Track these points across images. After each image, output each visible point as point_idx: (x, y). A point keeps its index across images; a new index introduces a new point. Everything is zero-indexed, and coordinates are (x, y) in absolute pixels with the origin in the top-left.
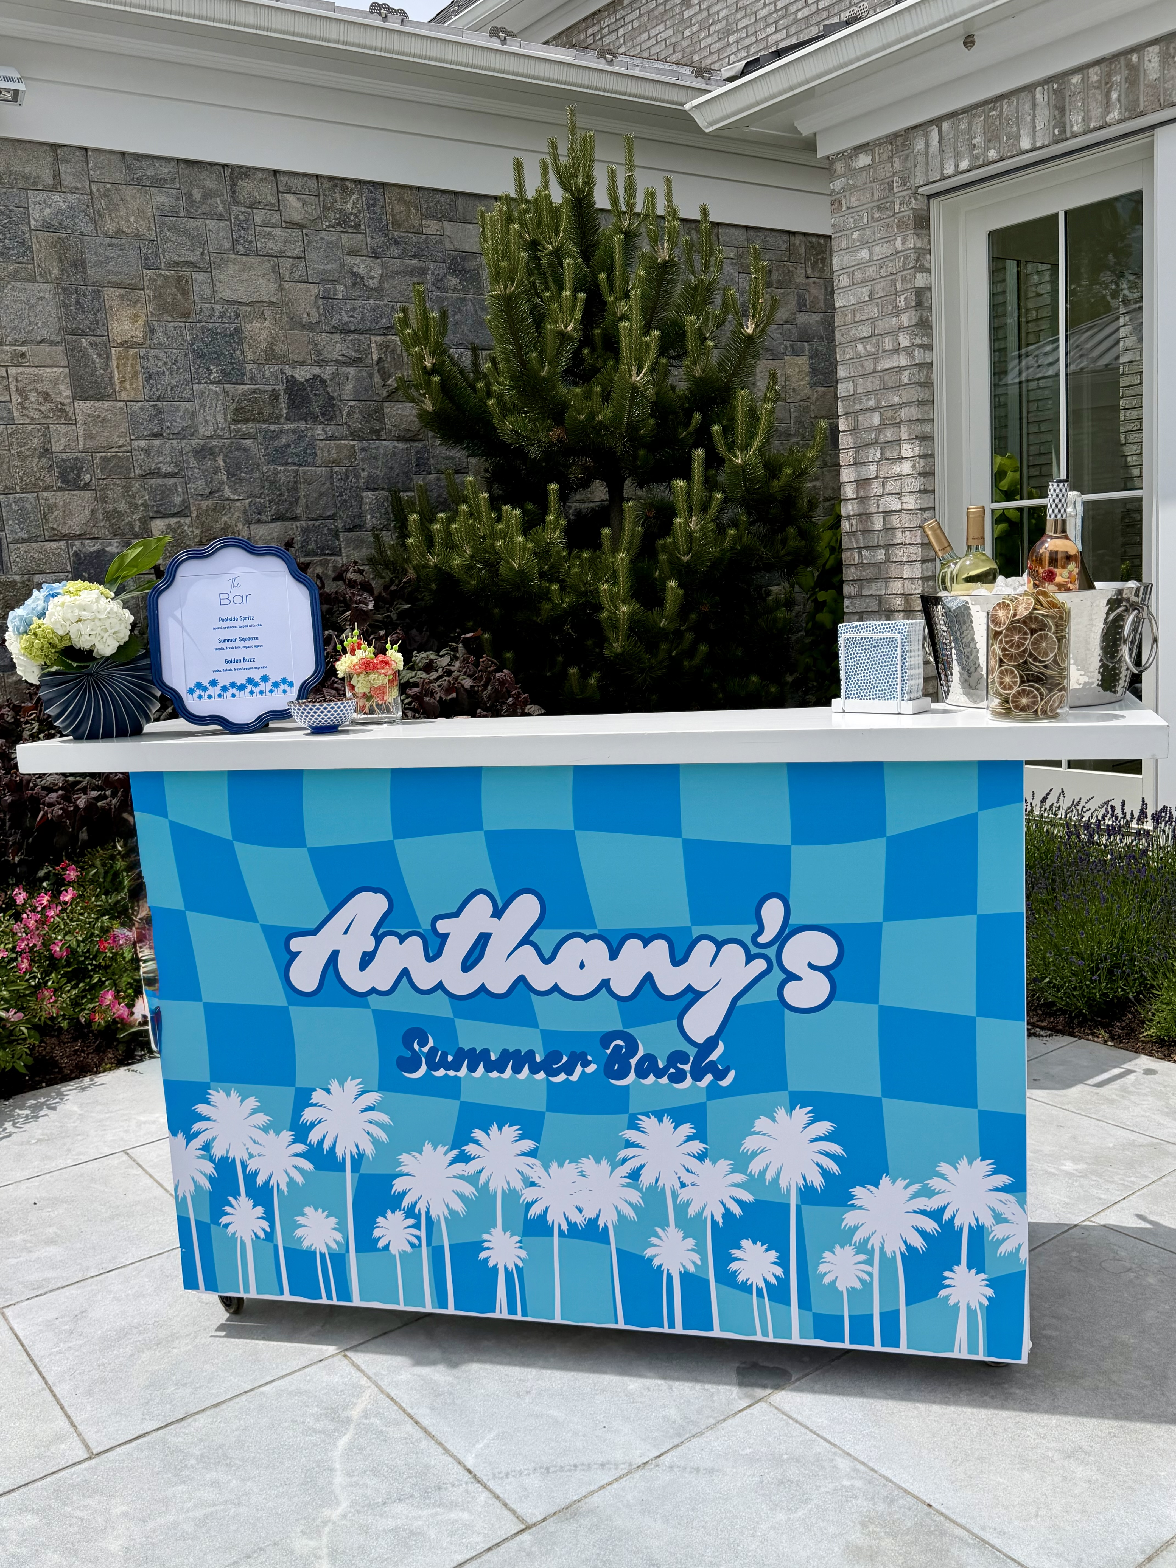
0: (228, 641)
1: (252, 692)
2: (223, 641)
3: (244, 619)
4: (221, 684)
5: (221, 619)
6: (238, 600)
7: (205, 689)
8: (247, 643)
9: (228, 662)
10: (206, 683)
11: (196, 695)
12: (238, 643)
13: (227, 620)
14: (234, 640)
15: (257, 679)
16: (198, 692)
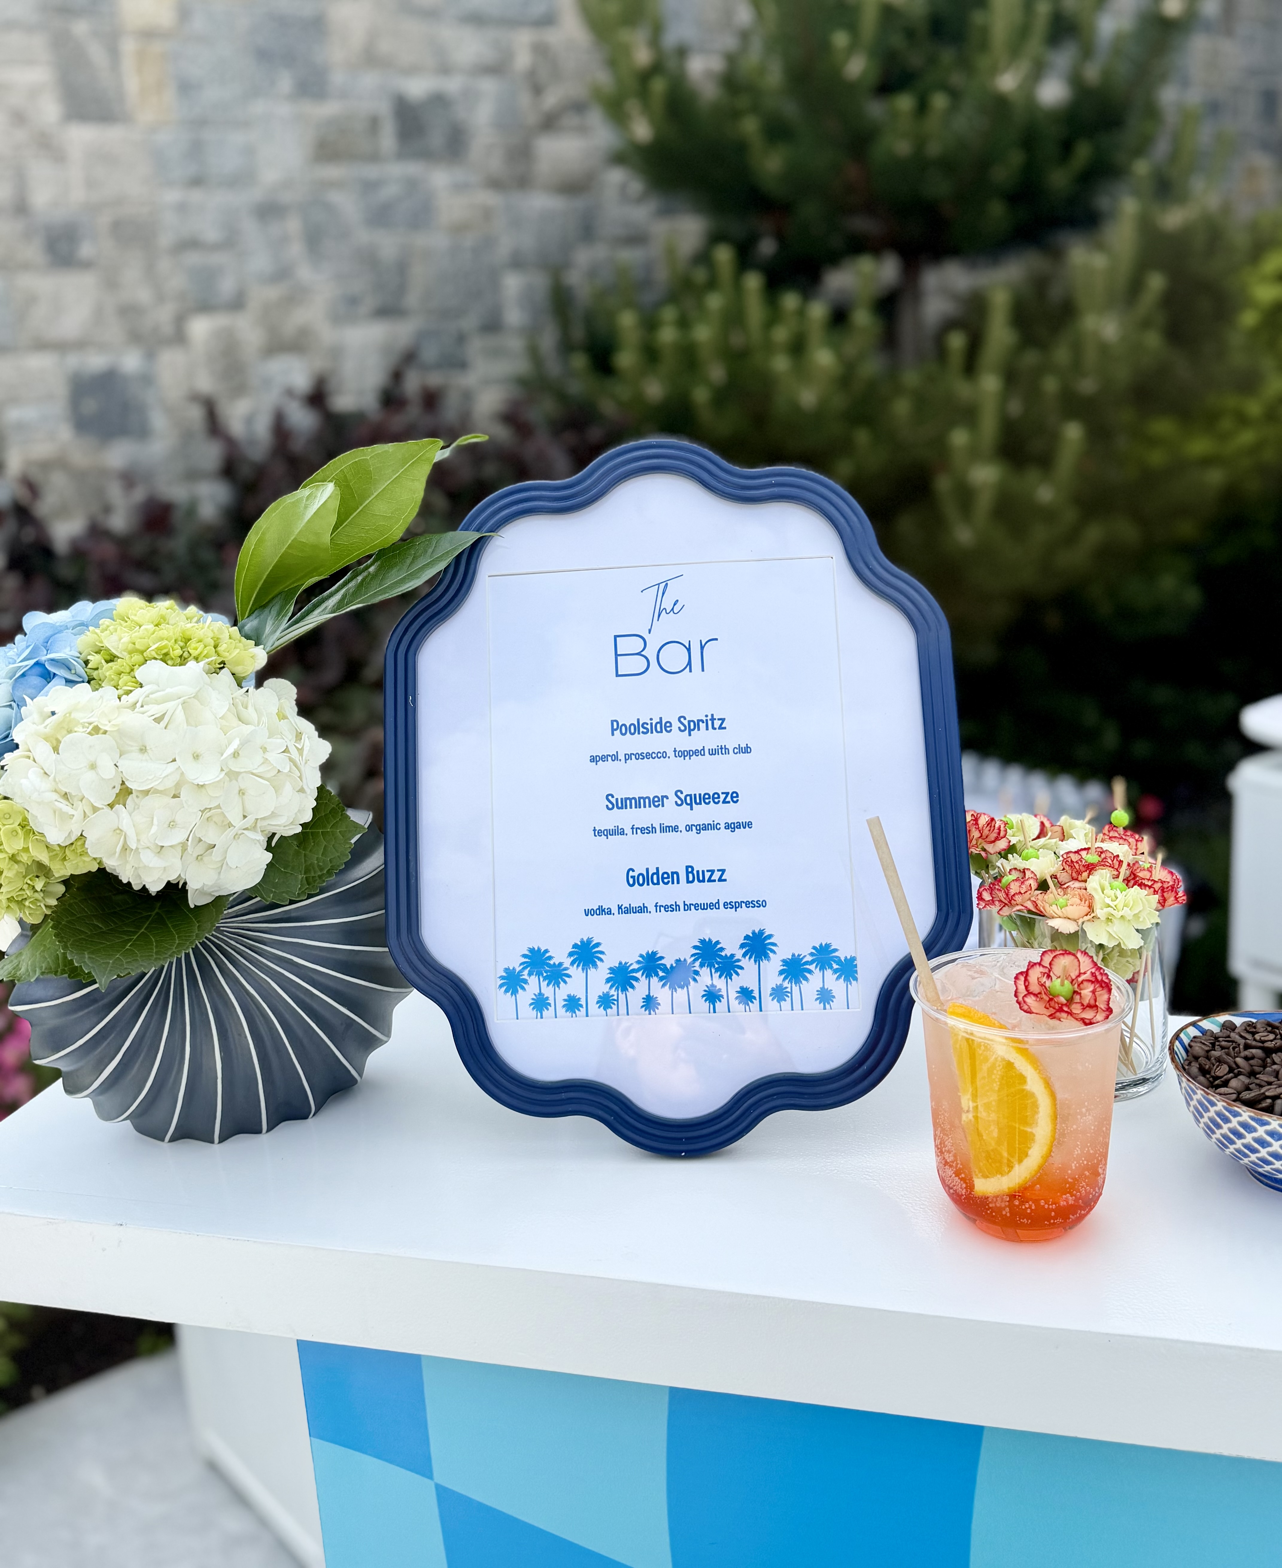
0: (638, 802)
1: (712, 996)
2: (624, 804)
3: (691, 727)
4: (610, 960)
5: (616, 727)
6: (674, 658)
7: (557, 975)
8: (703, 813)
9: (635, 880)
10: (560, 955)
11: (526, 996)
12: (671, 813)
13: (638, 728)
14: (658, 801)
15: (732, 946)
16: (534, 985)
